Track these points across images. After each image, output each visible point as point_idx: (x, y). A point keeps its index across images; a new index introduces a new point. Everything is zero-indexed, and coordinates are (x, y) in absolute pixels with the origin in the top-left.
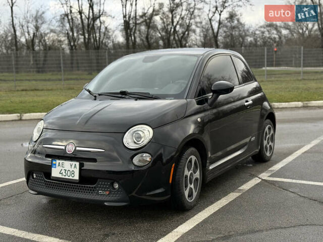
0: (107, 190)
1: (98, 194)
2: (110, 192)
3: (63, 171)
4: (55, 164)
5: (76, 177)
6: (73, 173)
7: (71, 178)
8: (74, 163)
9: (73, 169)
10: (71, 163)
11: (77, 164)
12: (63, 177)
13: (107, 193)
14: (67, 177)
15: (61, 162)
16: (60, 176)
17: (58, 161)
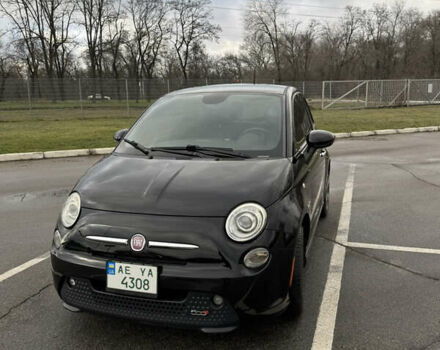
0: (206, 310)
1: (189, 314)
2: (210, 311)
3: (128, 280)
4: (114, 269)
5: (153, 289)
6: (146, 283)
7: (142, 290)
8: (147, 268)
9: (146, 276)
10: (143, 267)
11: (154, 270)
12: (129, 289)
13: (206, 313)
14: (135, 289)
15: (124, 265)
16: (123, 287)
17: (118, 265)
